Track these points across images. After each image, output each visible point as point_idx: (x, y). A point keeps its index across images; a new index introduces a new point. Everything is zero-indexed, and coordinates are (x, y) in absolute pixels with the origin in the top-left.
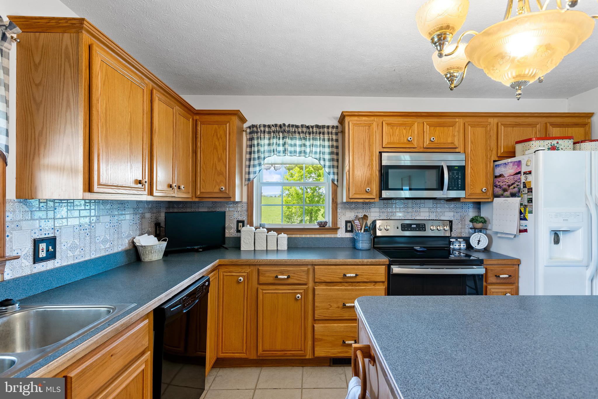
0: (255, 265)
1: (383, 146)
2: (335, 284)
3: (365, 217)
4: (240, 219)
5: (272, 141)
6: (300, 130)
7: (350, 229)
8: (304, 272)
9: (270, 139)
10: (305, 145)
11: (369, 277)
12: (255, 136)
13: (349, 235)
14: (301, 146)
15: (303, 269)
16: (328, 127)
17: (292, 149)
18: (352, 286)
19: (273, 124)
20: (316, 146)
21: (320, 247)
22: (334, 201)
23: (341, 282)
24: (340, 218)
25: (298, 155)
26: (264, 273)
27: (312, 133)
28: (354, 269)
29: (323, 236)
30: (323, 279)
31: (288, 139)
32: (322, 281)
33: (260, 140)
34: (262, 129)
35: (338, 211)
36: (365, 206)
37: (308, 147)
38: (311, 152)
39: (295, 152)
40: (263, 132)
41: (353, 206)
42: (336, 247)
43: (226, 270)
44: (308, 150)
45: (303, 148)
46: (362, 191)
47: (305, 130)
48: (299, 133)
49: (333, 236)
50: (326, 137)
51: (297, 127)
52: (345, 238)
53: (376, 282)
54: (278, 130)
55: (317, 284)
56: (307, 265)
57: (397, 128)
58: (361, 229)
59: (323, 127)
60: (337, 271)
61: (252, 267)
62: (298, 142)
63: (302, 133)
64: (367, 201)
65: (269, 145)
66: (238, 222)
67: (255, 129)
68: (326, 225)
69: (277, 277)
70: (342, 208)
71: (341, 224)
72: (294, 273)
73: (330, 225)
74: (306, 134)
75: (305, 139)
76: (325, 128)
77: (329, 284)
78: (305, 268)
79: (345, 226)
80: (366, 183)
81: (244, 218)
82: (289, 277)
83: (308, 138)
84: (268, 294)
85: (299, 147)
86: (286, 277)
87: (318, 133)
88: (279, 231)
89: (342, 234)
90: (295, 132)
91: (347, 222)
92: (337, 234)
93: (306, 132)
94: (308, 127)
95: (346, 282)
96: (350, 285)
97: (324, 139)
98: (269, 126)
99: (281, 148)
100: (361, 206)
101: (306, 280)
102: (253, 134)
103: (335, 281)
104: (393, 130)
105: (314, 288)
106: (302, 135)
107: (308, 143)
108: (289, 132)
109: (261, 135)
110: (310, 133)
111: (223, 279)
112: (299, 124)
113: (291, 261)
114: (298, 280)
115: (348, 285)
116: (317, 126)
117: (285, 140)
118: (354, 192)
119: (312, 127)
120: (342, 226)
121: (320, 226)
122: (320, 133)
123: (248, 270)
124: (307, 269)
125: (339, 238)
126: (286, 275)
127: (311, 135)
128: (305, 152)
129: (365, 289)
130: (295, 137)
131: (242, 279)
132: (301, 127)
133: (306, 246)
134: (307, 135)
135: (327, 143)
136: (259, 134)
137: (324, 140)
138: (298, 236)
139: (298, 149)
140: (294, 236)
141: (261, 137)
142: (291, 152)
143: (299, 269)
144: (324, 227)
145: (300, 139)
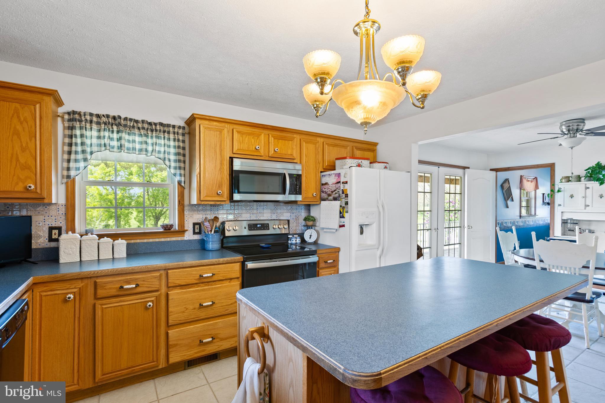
0: (91, 277)
1: (234, 152)
2: (191, 286)
3: (216, 219)
4: (53, 225)
5: (102, 134)
6: (140, 125)
7: (198, 231)
8: (156, 278)
9: (99, 131)
10: (146, 143)
11: (225, 275)
12: (77, 124)
13: (197, 237)
14: (141, 143)
15: (154, 275)
16: (174, 127)
17: (131, 145)
18: (208, 286)
19: (105, 114)
20: (160, 145)
21: (166, 251)
22: (181, 204)
23: (196, 284)
24: (188, 221)
25: (137, 153)
26: (105, 285)
27: (155, 130)
28: (210, 269)
29: (169, 239)
30: (178, 282)
31: (124, 133)
32: (177, 285)
33: (84, 130)
34: (88, 118)
35: (185, 212)
36: (213, 208)
37: (150, 145)
38: (154, 151)
39: (134, 149)
40: (89, 122)
41: (201, 208)
42: (183, 250)
43: (45, 288)
44: (150, 148)
45: (144, 146)
46: (214, 194)
47: (146, 126)
48: (139, 128)
49: (179, 239)
50: (172, 136)
51: (137, 121)
52: (193, 240)
53: (231, 279)
54: (110, 121)
55: (171, 288)
56: (159, 270)
57: (246, 137)
58: (211, 231)
59: (168, 126)
60: (193, 272)
61: (86, 281)
62: (137, 139)
63: (143, 129)
64: (218, 203)
65: (99, 137)
66: (51, 229)
67: (77, 116)
68: (172, 228)
69: (122, 287)
70: (189, 210)
71: (189, 226)
72: (144, 281)
73: (176, 227)
74: (147, 131)
75: (146, 136)
76: (170, 127)
77: (184, 287)
78: (157, 274)
79: (192, 228)
80: (217, 186)
81: (61, 223)
82: (137, 285)
83: (150, 135)
84: (110, 308)
85: (139, 144)
86: (134, 286)
87: (162, 131)
88: (114, 236)
89: (189, 236)
90: (133, 127)
91: (194, 224)
92: (184, 236)
93: (148, 129)
94: (150, 124)
95: (202, 283)
96: (206, 285)
97: (169, 138)
98: (98, 116)
99: (115, 143)
100: (208, 208)
101: (158, 286)
102: (75, 123)
103: (191, 283)
104: (243, 138)
105: (168, 294)
106: (142, 132)
107: (150, 141)
108: (125, 126)
109: (86, 125)
110: (152, 131)
111: (41, 300)
112: (140, 119)
113: (140, 268)
114: (149, 287)
115: (204, 285)
116: (161, 124)
117: (120, 134)
118: (205, 195)
119: (155, 124)
120: (190, 229)
121: (165, 230)
122: (164, 132)
123: (80, 284)
124: (159, 274)
125: (186, 240)
126: (134, 284)
127: (154, 132)
128: (146, 150)
129: (221, 286)
130: (134, 133)
131: (72, 296)
132: (141, 122)
133: (149, 251)
134: (149, 132)
135: (172, 143)
136: (84, 123)
137: (168, 140)
138: (138, 241)
139: (138, 146)
140: (132, 241)
141: (86, 128)
142: (128, 149)
143: (149, 275)
144: (170, 229)
145: (141, 135)
